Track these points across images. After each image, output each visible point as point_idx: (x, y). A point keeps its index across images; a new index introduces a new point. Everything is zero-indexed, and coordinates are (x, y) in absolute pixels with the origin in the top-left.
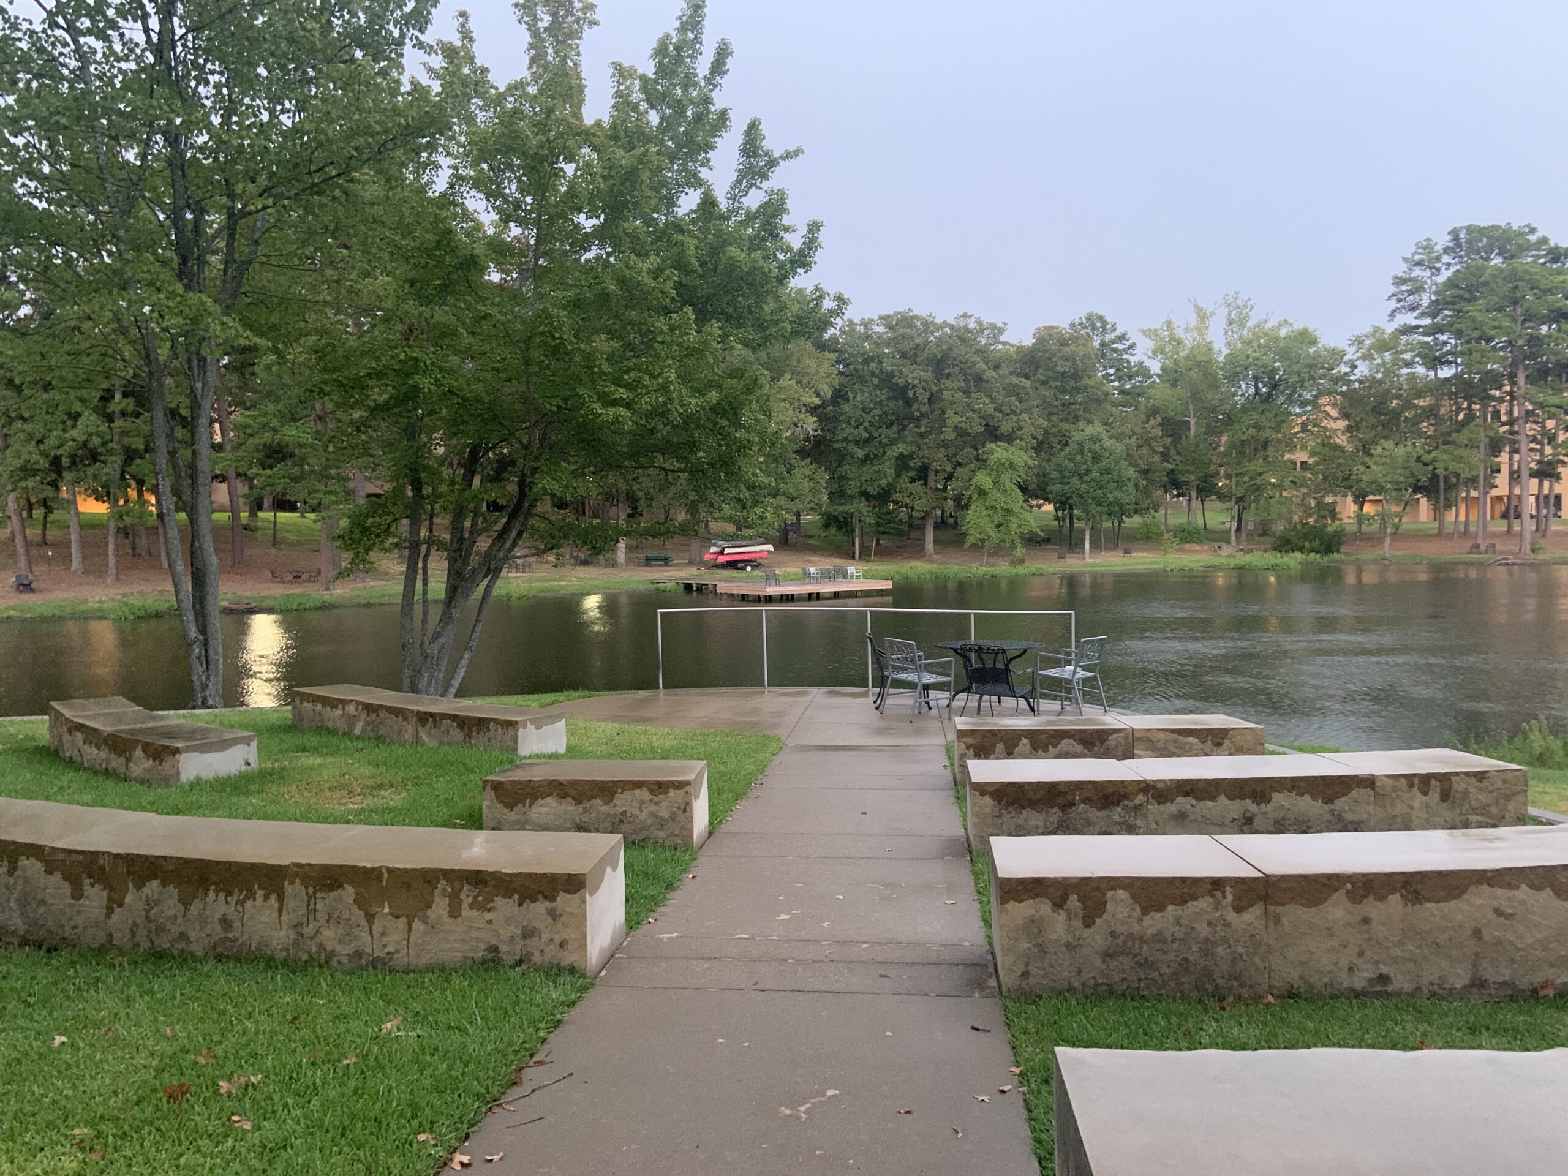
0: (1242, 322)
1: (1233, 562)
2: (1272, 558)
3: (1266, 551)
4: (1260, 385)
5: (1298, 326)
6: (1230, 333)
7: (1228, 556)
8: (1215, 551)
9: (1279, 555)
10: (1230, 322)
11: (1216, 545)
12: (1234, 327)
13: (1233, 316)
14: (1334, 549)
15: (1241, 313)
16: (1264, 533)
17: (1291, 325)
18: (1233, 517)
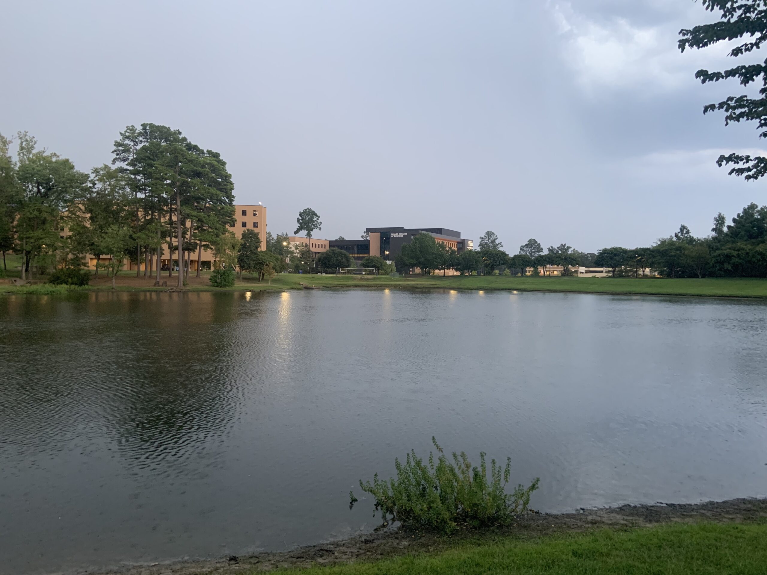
0: (30, 149)
1: (25, 289)
2: (49, 287)
3: (45, 283)
4: (41, 188)
5: (62, 158)
6: (22, 155)
7: (21, 286)
8: (13, 283)
9: (53, 286)
10: (22, 148)
11: (13, 279)
12: (24, 151)
13: (24, 145)
14: (85, 282)
15: (28, 144)
16: (42, 273)
17: (58, 157)
18: (23, 263)
